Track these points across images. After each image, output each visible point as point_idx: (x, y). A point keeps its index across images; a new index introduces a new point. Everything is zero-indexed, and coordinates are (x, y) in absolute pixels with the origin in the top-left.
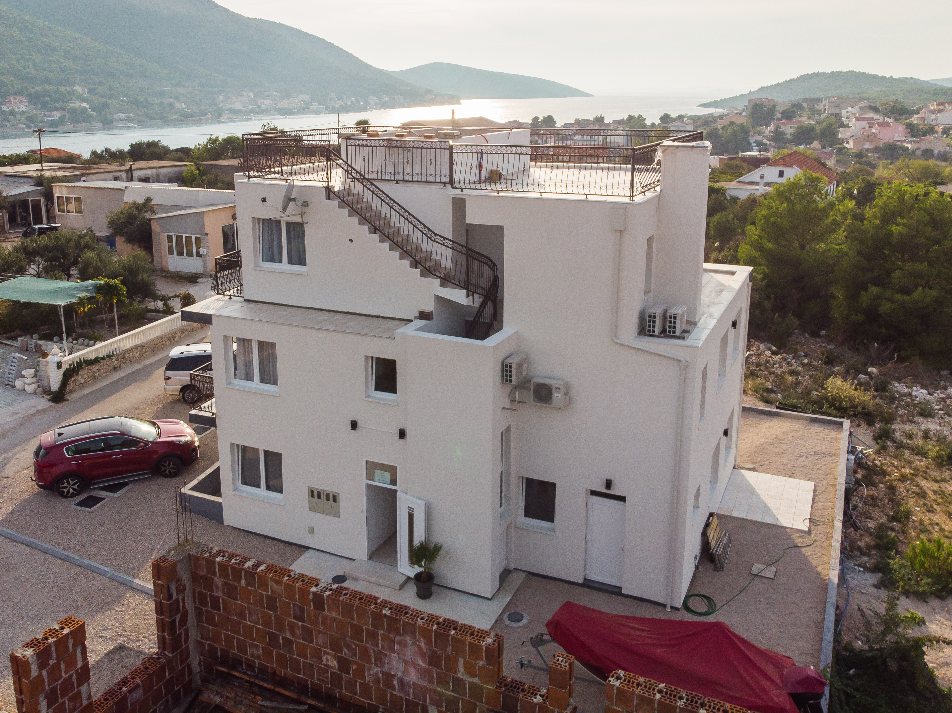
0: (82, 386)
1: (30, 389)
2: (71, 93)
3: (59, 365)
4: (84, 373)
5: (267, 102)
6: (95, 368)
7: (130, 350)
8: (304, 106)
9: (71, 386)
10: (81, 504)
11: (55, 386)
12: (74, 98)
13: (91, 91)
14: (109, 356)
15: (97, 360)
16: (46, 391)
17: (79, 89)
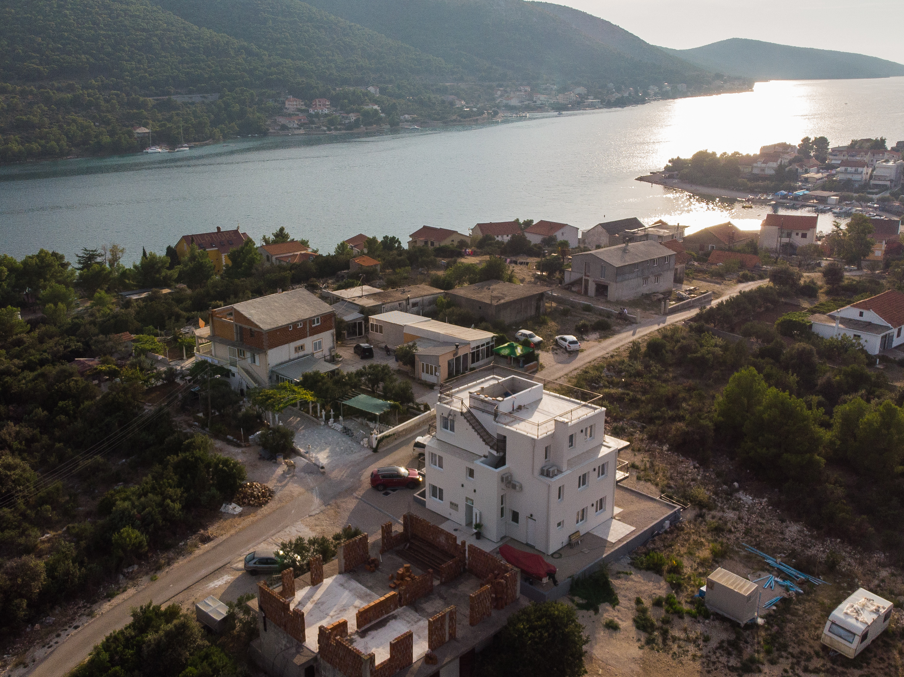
0: (384, 446)
1: (366, 446)
2: (366, 94)
3: (376, 439)
4: (384, 441)
5: (542, 97)
6: (388, 439)
7: (402, 431)
8: (579, 100)
9: (380, 446)
10: (384, 494)
11: (374, 446)
12: (368, 101)
13: (383, 91)
14: (394, 434)
15: (389, 436)
16: (371, 448)
17: (371, 89)
